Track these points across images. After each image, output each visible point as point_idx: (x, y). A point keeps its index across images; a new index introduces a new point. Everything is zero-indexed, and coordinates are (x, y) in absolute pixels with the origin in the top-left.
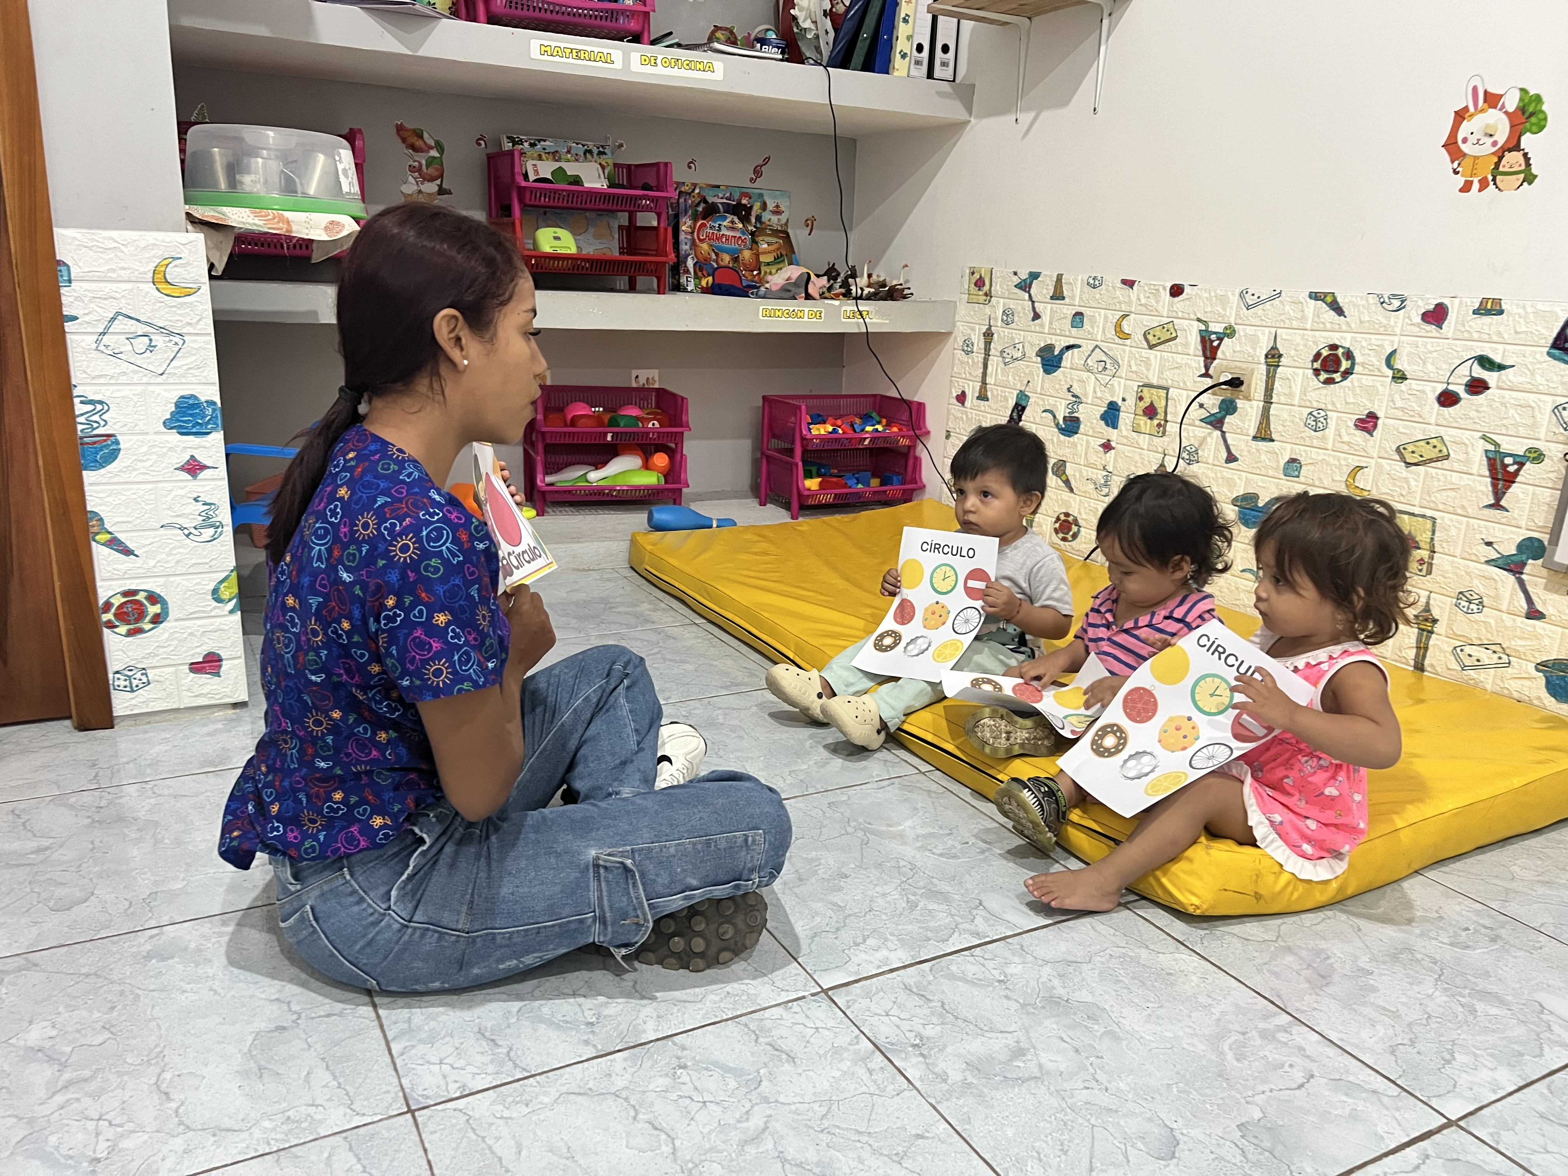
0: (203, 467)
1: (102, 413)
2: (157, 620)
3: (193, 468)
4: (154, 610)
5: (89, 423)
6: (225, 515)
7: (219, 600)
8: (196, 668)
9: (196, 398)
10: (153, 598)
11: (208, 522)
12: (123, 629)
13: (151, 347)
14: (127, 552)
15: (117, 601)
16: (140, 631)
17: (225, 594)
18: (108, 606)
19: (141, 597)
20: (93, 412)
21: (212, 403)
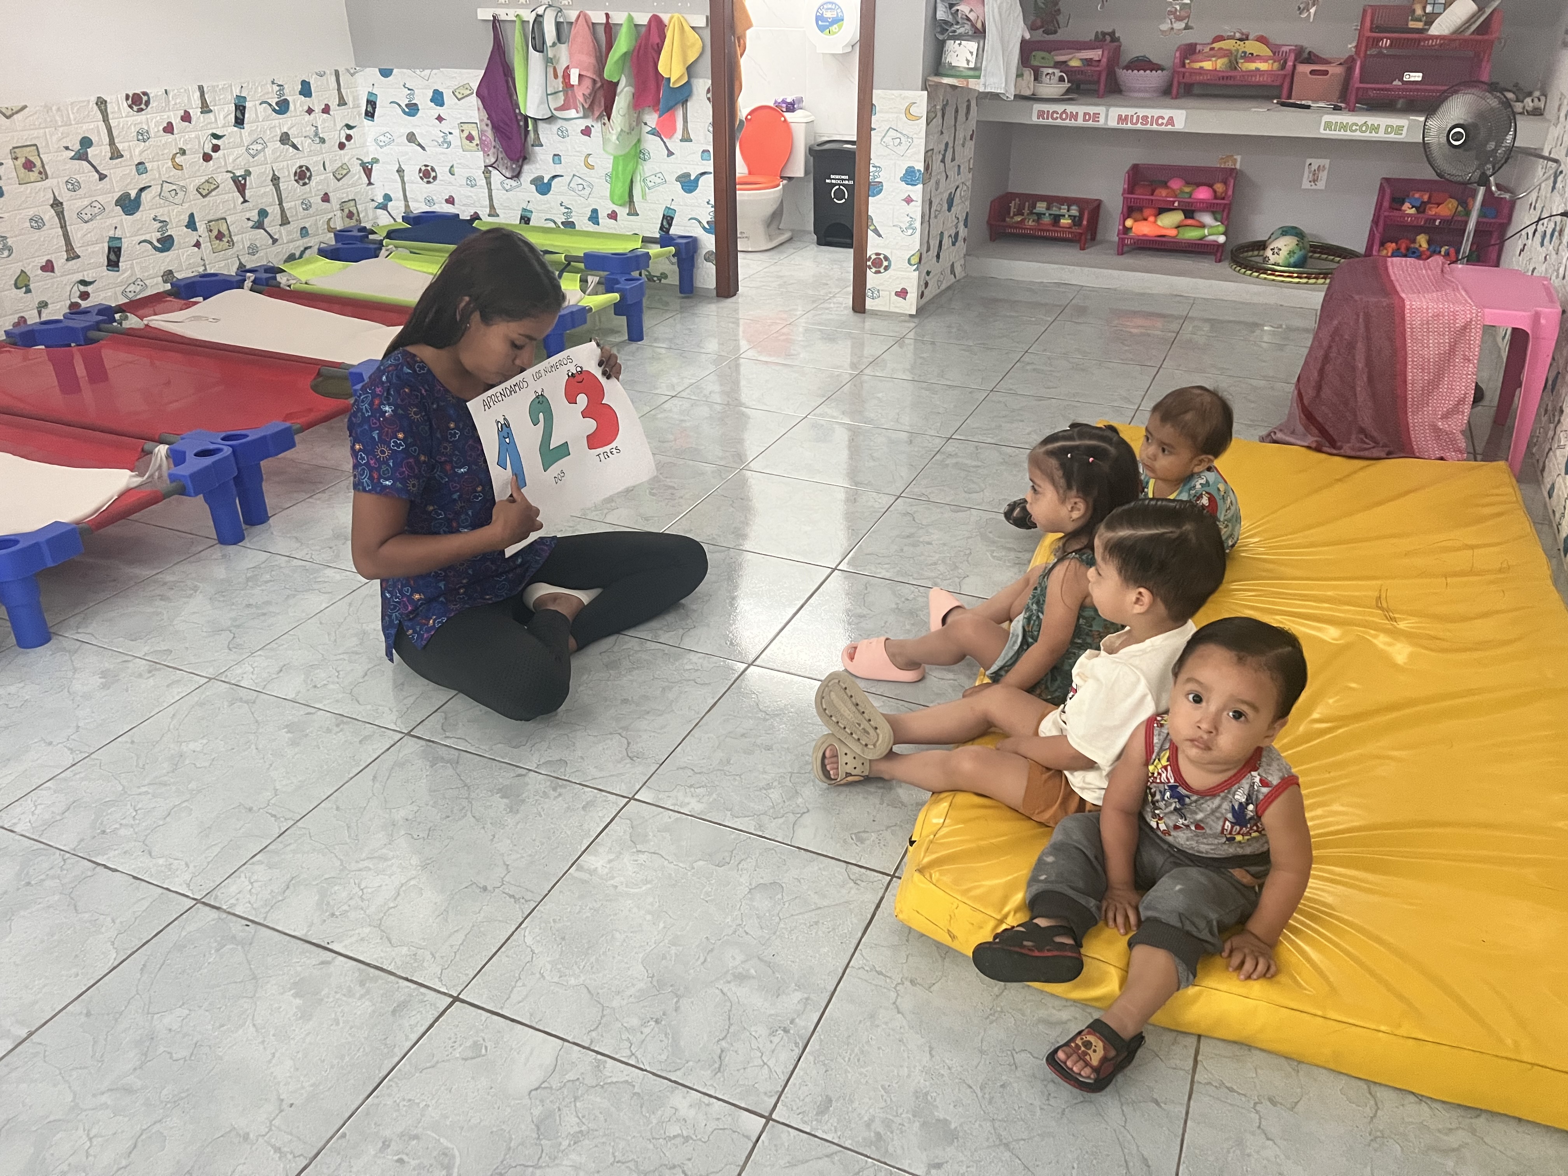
0: (912, 201)
1: (879, 172)
2: (886, 268)
3: (909, 200)
4: (885, 263)
5: (874, 175)
6: (918, 224)
7: (910, 264)
8: (897, 294)
9: (913, 167)
10: (886, 258)
11: (910, 226)
12: (874, 270)
13: (900, 143)
14: (880, 236)
15: (874, 257)
16: (879, 272)
17: (913, 262)
18: (870, 257)
19: (882, 257)
20: (876, 171)
21: (919, 171)
